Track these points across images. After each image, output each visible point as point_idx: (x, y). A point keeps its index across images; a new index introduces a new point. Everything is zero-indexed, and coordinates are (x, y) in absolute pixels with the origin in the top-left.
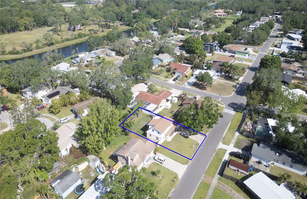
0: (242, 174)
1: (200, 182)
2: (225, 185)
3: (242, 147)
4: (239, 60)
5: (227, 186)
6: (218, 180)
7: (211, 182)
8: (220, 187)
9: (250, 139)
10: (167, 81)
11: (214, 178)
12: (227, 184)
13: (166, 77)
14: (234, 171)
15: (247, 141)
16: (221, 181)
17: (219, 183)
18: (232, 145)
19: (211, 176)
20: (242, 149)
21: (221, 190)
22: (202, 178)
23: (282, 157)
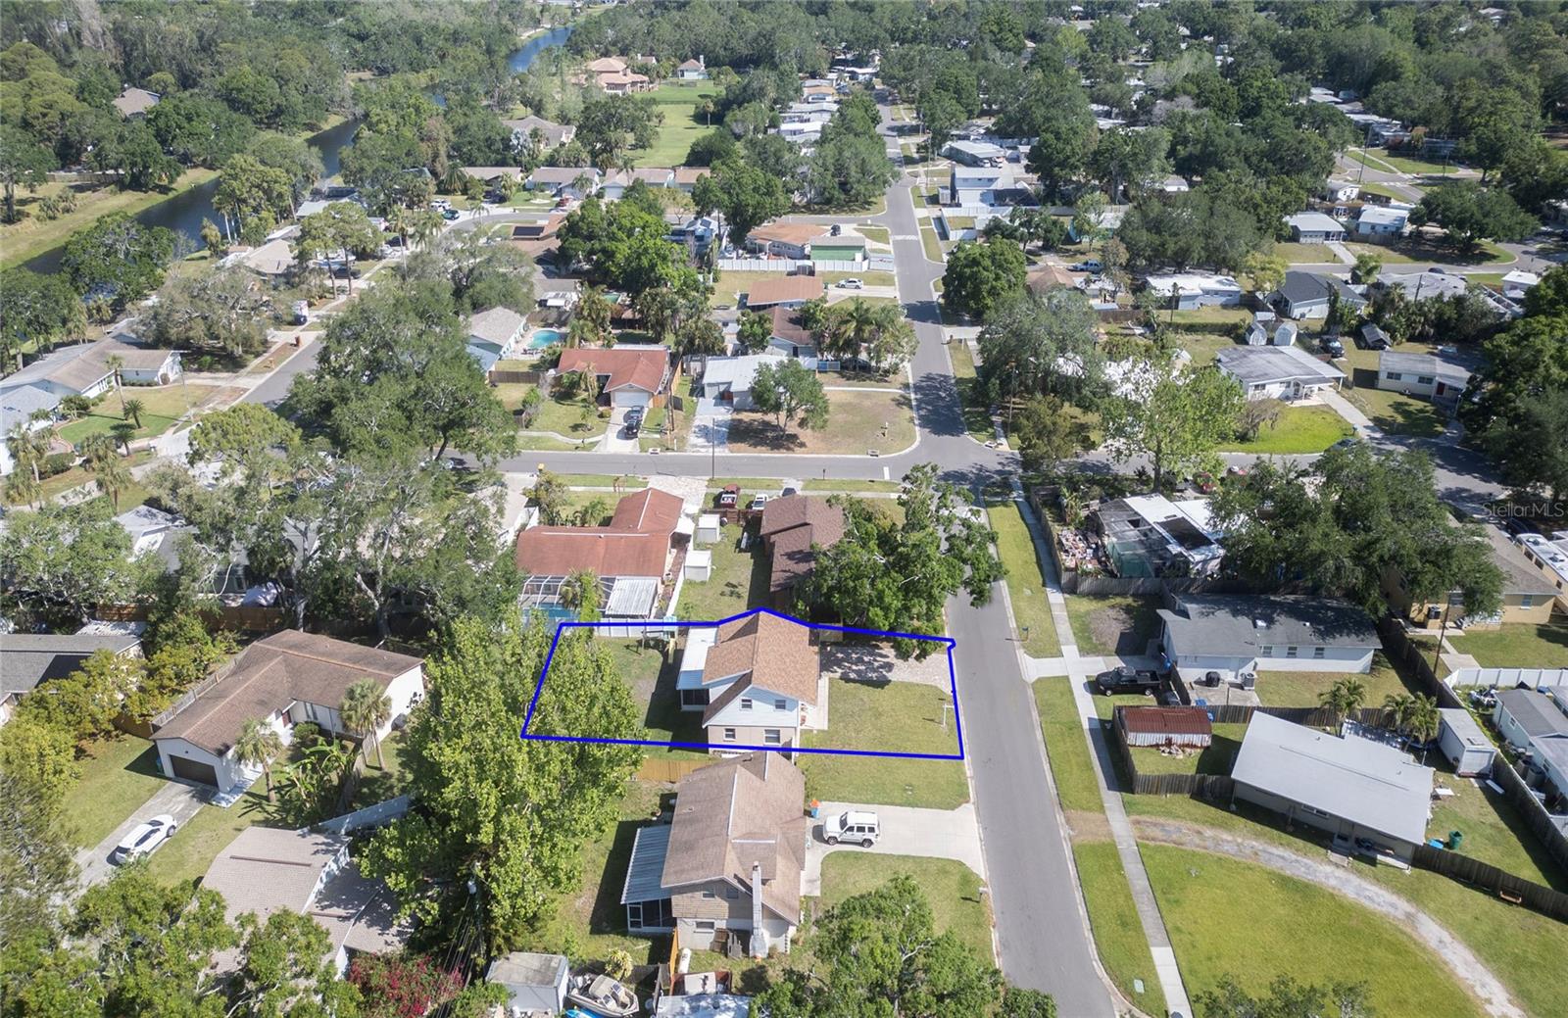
0: (1188, 750)
1: (1068, 853)
2: (1161, 820)
3: (1113, 645)
4: (843, 282)
5: (1171, 821)
6: (1128, 813)
7: (1110, 834)
8: (1153, 839)
9: (1113, 601)
10: (594, 444)
11: (1108, 813)
12: (1169, 814)
13: (575, 427)
14: (1154, 750)
15: (1112, 613)
16: (1144, 813)
17: (1139, 822)
18: (1070, 650)
19: (1089, 809)
20: (1120, 652)
21: (1165, 849)
22: (1064, 832)
23: (1278, 628)
